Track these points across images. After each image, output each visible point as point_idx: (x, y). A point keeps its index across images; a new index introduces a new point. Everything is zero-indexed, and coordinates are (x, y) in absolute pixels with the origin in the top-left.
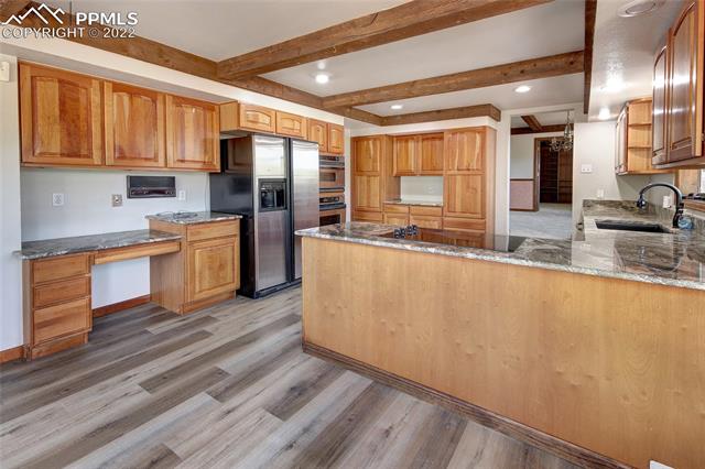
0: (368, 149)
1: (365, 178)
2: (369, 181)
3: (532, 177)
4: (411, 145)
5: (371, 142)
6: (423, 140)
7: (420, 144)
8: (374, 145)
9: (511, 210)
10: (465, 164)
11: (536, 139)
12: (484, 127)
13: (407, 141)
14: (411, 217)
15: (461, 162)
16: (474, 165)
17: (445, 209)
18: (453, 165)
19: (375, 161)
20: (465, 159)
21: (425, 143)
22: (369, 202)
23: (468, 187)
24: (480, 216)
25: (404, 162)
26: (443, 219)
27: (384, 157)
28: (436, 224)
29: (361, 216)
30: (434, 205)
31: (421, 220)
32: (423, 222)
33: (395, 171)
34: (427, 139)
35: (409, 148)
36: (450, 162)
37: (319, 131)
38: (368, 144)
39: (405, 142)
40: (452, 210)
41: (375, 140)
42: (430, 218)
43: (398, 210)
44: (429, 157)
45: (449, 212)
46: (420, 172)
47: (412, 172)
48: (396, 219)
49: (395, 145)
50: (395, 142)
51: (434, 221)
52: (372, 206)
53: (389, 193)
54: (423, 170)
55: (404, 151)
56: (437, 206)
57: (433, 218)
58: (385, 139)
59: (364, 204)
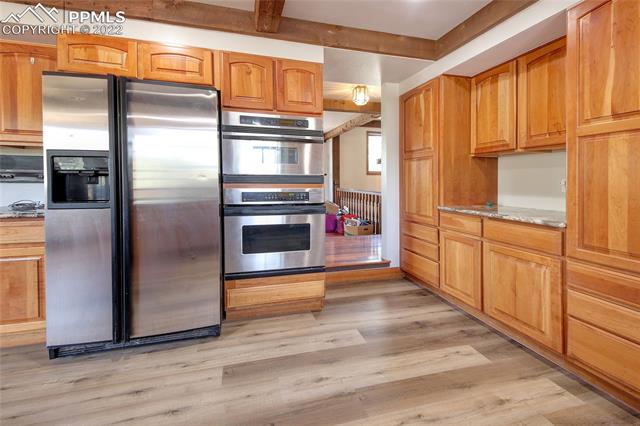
0: (418, 112)
1: (414, 164)
2: (419, 169)
4: (504, 85)
5: (422, 96)
6: (529, 65)
7: (523, 76)
8: (426, 99)
13: (494, 79)
14: (487, 245)
15: (624, 88)
17: (573, 237)
18: (596, 105)
19: (426, 130)
22: (419, 207)
25: (489, 126)
26: (563, 264)
27: (442, 118)
28: (545, 276)
29: (410, 229)
30: (538, 221)
31: (507, 256)
32: (511, 261)
33: (473, 146)
34: (540, 60)
35: (500, 93)
36: (587, 97)
37: (250, 73)
38: (418, 100)
39: (492, 83)
40: (595, 244)
41: (428, 90)
42: (529, 255)
43: (462, 225)
44: (546, 101)
45: (586, 247)
46: (523, 142)
47: (507, 145)
48: (458, 245)
49: (473, 93)
50: (474, 86)
51: (541, 265)
52: (422, 213)
53: (457, 190)
54: (529, 137)
55: (488, 100)
56: (546, 226)
57: (536, 257)
58: (442, 82)
59: (414, 210)
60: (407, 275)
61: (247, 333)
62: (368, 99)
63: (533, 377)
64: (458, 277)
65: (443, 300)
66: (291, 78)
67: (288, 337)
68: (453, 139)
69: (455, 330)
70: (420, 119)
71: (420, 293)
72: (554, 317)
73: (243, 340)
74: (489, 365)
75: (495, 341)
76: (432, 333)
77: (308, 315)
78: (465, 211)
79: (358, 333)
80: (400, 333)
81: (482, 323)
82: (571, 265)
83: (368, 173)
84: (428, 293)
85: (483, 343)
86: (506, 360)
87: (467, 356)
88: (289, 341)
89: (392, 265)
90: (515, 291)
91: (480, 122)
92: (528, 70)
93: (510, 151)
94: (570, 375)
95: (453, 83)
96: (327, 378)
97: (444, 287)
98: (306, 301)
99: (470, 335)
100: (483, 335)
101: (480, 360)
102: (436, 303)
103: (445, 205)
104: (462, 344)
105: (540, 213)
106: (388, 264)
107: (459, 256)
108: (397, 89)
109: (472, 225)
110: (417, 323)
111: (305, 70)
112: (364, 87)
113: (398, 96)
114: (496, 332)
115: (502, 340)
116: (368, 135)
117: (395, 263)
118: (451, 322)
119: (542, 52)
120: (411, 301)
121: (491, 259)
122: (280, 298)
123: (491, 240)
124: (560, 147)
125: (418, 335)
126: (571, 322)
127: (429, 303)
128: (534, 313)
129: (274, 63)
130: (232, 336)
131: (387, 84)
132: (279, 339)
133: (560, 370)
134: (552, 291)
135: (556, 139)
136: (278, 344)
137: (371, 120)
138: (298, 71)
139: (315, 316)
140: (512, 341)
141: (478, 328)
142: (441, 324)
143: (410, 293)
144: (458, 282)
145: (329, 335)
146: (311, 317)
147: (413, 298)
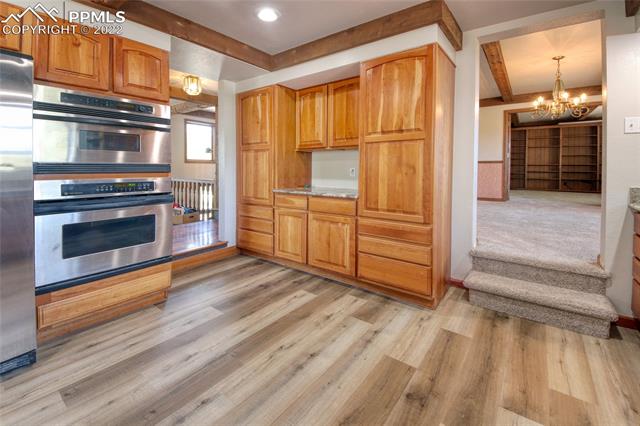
0: (255, 111)
1: (252, 154)
2: (256, 159)
3: (501, 159)
4: (319, 101)
5: (258, 98)
6: (336, 90)
7: (331, 97)
8: (263, 101)
9: (479, 199)
10: (395, 120)
11: (505, 112)
12: (430, 47)
13: (313, 95)
14: (311, 216)
15: (387, 117)
16: (412, 122)
17: (362, 203)
18: (374, 124)
19: (263, 127)
20: (396, 113)
21: (338, 95)
22: (256, 191)
23: (400, 163)
24: (420, 218)
25: (309, 129)
26: (357, 220)
27: (276, 119)
28: (347, 230)
29: (247, 211)
30: (344, 196)
31: (324, 221)
32: (327, 224)
33: (298, 143)
34: (341, 89)
35: (316, 106)
36: (370, 119)
37: (79, 45)
38: (255, 101)
39: (311, 98)
40: (373, 206)
41: (264, 94)
42: (338, 218)
43: (293, 203)
44: (344, 117)
45: (368, 208)
46: (331, 143)
47: (320, 144)
48: (290, 218)
49: (298, 103)
50: (298, 98)
51: (344, 224)
52: (259, 196)
53: (286, 176)
54: (335, 140)
55: (309, 111)
56: (348, 199)
57: (342, 218)
58: (277, 91)
59: (251, 194)
60: (243, 250)
61: (75, 349)
62: (200, 91)
63: (341, 296)
64: (290, 243)
65: (276, 264)
66: (132, 61)
67: (134, 337)
68: (284, 138)
69: (290, 282)
70: (257, 117)
71: (256, 264)
72: (351, 255)
73: (73, 357)
74: (316, 298)
75: (316, 282)
76: (275, 289)
77: (151, 309)
78: (295, 192)
79: (211, 308)
80: (250, 297)
81: (306, 273)
82: (362, 221)
83: (187, 161)
84: (264, 260)
85: (310, 286)
86: (325, 291)
87: (302, 297)
88: (139, 339)
89: (229, 246)
90: (329, 244)
91: (303, 125)
92: (334, 94)
93: (321, 148)
94: (359, 289)
95: (284, 93)
96: (196, 354)
97: (278, 253)
98: (150, 295)
99: (300, 283)
100: (309, 280)
101: (311, 296)
102: (271, 267)
103: (279, 188)
104: (297, 290)
105: (343, 191)
106: (225, 244)
107: (290, 227)
108: (233, 87)
109: (301, 202)
110: (261, 286)
111: (148, 55)
112: (197, 78)
113: (234, 93)
114: (316, 276)
115: (321, 280)
116: (186, 123)
117: (232, 243)
118: (286, 278)
119: (343, 84)
120: (253, 271)
121: (314, 225)
122: (116, 300)
123: (313, 212)
124: (355, 147)
125: (264, 295)
126: (361, 255)
127: (267, 269)
128: (340, 255)
129: (112, 40)
130: (53, 358)
131: (225, 81)
132: (124, 341)
133: (354, 287)
134: (351, 239)
135: (350, 143)
136: (124, 346)
137: (197, 109)
138: (141, 53)
139: (160, 308)
140: (326, 279)
141: (304, 277)
142: (280, 281)
143: (249, 265)
144: (290, 247)
145: (183, 320)
146: (156, 310)
147: (252, 268)
